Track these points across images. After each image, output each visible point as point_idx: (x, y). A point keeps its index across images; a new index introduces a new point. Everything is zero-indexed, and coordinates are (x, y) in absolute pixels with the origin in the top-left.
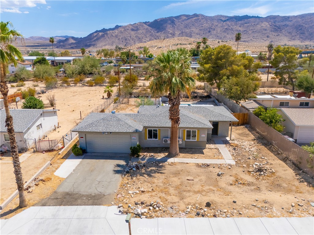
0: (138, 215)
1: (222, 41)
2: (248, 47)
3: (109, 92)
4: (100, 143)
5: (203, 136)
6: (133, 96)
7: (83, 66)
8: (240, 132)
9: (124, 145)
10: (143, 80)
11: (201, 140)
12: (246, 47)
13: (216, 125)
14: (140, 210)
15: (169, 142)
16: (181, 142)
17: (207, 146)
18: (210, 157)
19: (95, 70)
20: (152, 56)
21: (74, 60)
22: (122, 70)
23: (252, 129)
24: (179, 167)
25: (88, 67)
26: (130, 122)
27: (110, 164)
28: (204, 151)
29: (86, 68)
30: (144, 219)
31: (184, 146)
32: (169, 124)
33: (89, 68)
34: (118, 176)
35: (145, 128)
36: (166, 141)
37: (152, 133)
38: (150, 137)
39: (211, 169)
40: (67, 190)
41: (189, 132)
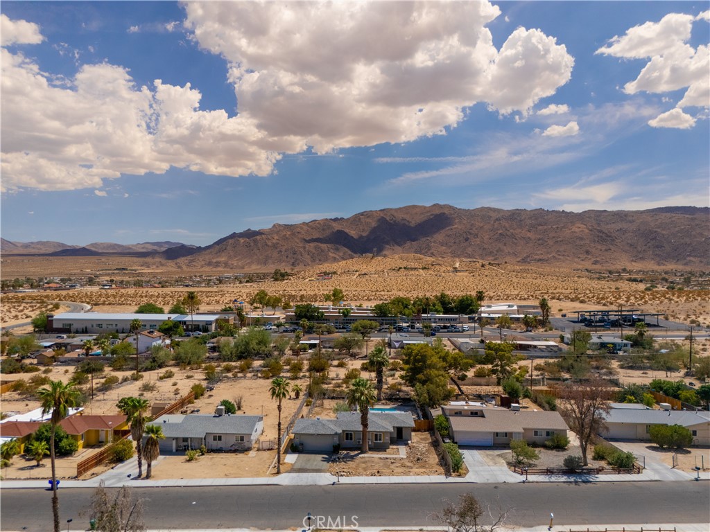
0: (342, 476)
1: (490, 263)
2: (542, 276)
3: (297, 391)
4: (310, 443)
5: (387, 438)
6: (326, 397)
7: (247, 344)
8: (423, 437)
9: (328, 443)
10: (335, 366)
11: (385, 441)
12: (538, 276)
13: (399, 430)
14: (342, 473)
15: (361, 443)
16: (370, 443)
17: (391, 447)
18: (390, 454)
19: (264, 348)
20: (348, 312)
21: (217, 320)
22: (303, 346)
23: (433, 434)
24: (367, 459)
25: (253, 345)
26: (332, 426)
27: (320, 457)
28: (387, 450)
29: (252, 346)
30: (344, 477)
31: (373, 446)
32: (361, 428)
33: (256, 347)
34: (325, 463)
35: (343, 431)
36: (359, 442)
37: (348, 435)
38: (347, 439)
39: (389, 460)
40: (299, 467)
41: (376, 435)
